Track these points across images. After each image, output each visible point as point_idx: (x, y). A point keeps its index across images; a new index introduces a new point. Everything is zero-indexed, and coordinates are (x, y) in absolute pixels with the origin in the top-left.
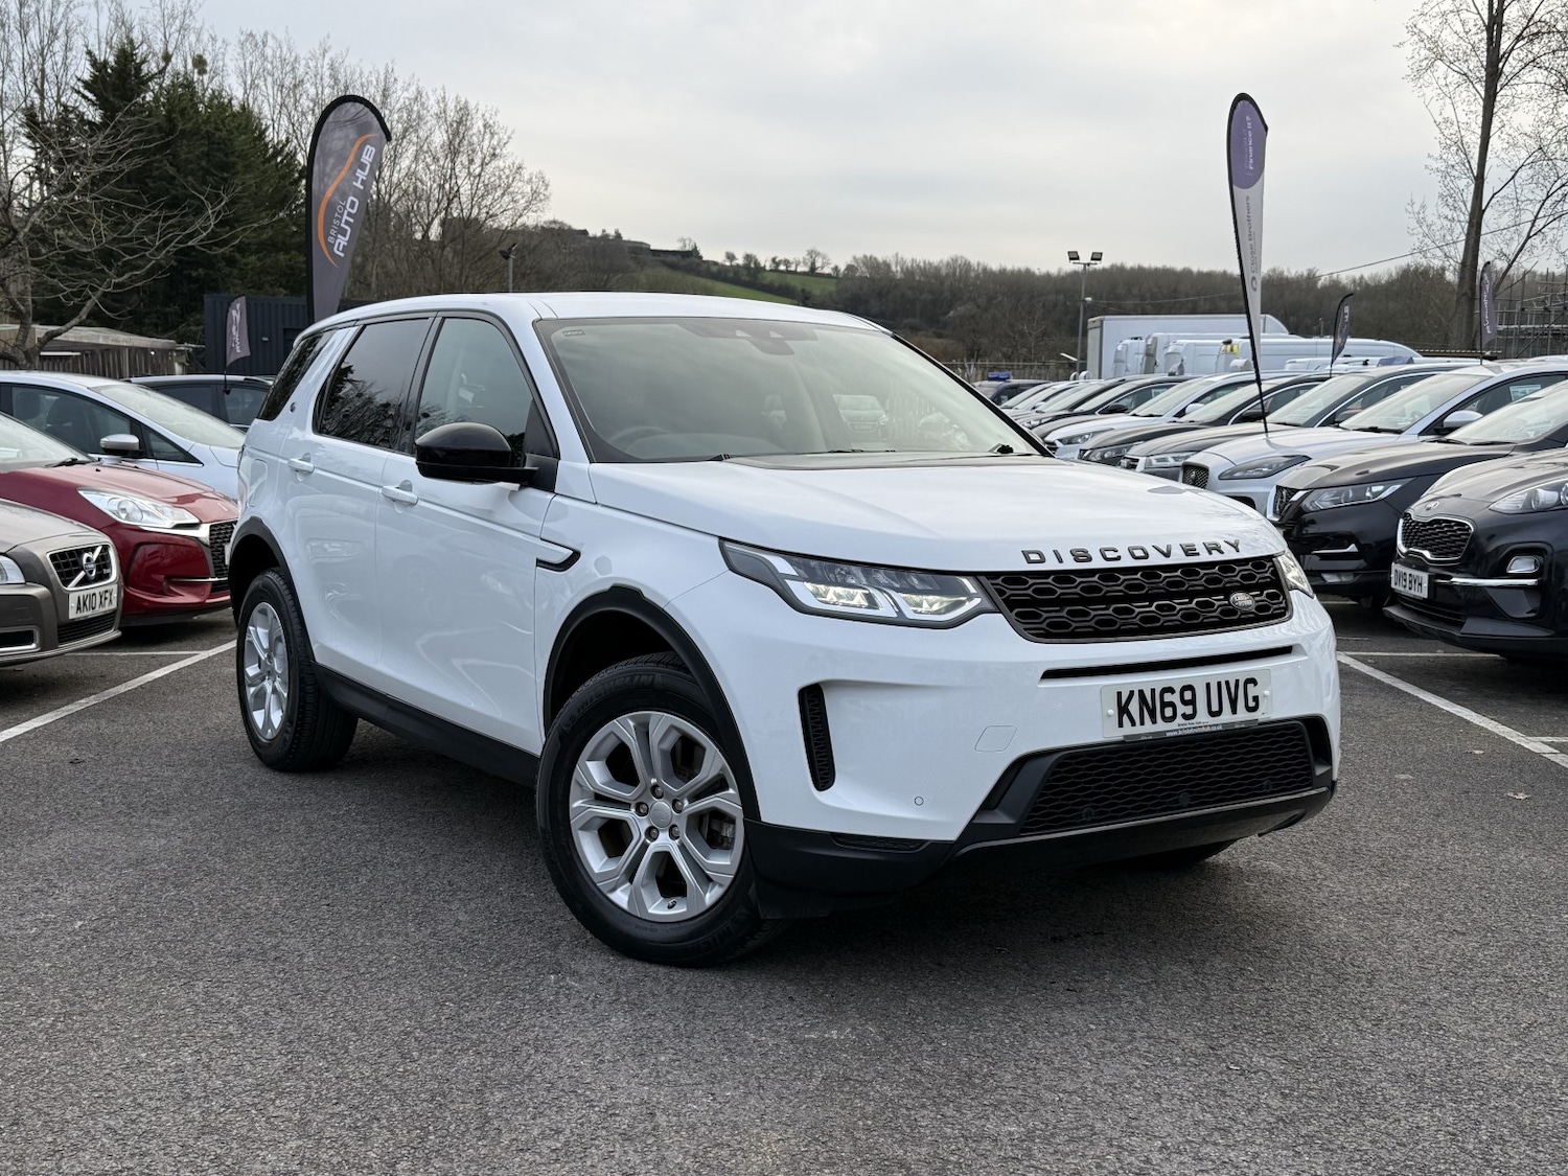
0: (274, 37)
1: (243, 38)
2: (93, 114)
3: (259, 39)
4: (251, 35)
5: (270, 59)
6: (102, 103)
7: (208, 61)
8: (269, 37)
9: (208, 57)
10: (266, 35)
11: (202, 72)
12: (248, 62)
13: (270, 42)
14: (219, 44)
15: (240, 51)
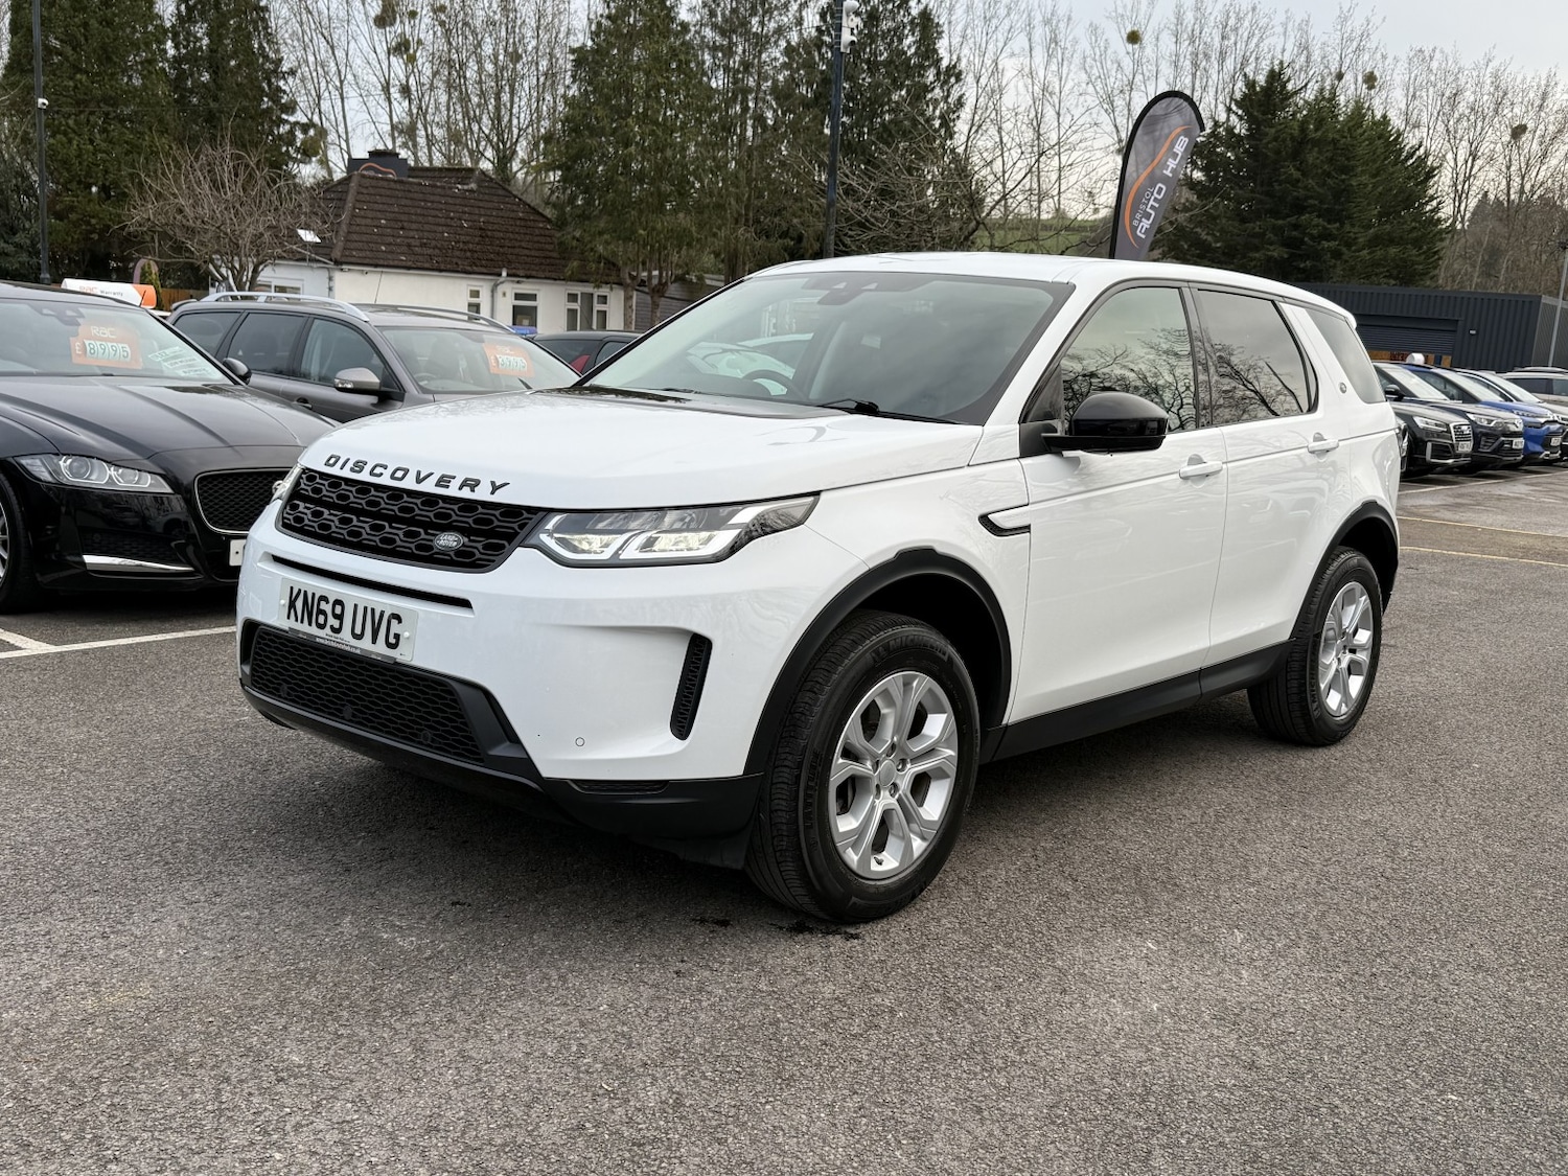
0: (1442, 52)
1: (1412, 54)
2: (1240, 128)
3: (1427, 54)
4: (1420, 51)
5: (1435, 72)
6: (1250, 119)
7: (1378, 76)
8: (1437, 51)
9: (1377, 74)
10: (1434, 51)
11: (1371, 87)
12: (1413, 75)
13: (1438, 55)
14: (1389, 60)
15: (1407, 65)
